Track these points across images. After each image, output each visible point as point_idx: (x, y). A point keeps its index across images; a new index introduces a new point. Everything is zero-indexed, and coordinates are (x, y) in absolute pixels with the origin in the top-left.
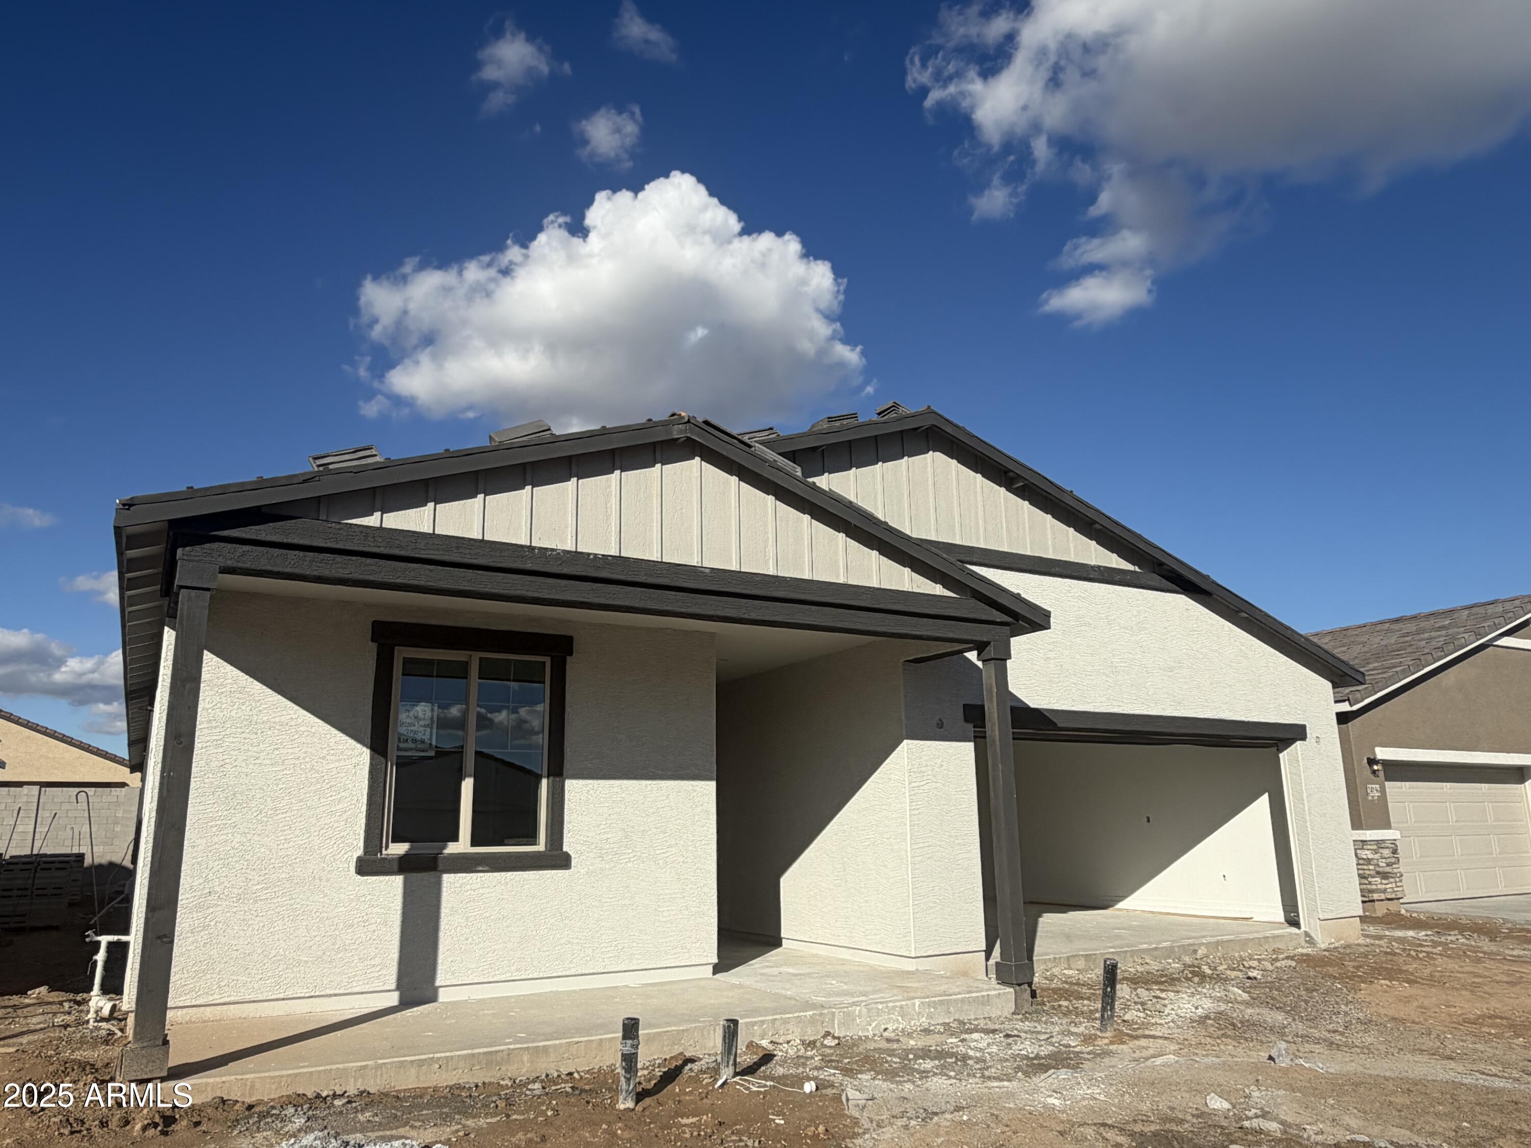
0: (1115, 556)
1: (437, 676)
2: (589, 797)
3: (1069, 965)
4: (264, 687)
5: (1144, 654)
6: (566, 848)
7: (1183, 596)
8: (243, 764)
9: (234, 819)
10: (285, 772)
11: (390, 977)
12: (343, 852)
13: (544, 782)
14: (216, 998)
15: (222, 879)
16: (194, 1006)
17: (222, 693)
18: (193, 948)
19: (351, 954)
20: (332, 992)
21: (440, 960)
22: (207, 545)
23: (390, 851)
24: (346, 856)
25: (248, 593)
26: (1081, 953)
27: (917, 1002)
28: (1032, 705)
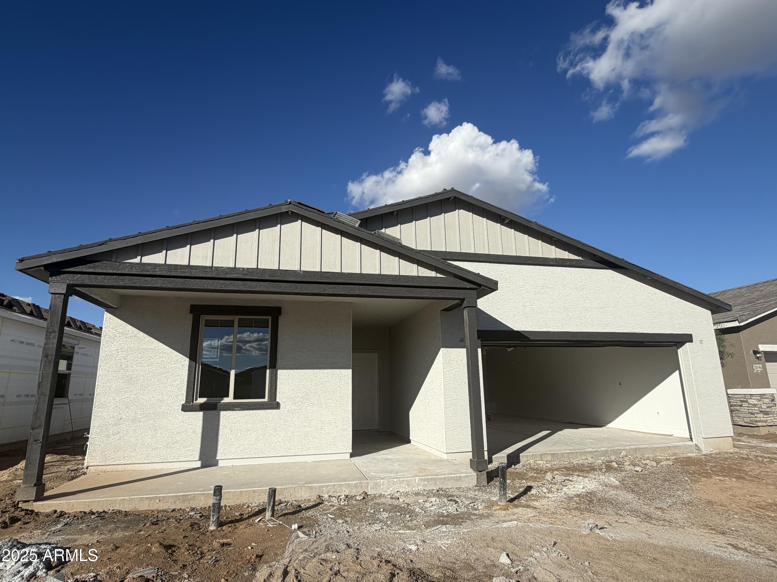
0: (567, 253)
1: (220, 327)
2: (289, 377)
3: (541, 458)
4: (145, 334)
5: (585, 301)
6: (278, 400)
7: (610, 271)
8: (135, 366)
9: (131, 389)
10: (153, 369)
11: (197, 455)
12: (177, 402)
13: (268, 371)
14: (122, 462)
15: (126, 413)
16: (113, 465)
17: (127, 337)
18: (113, 441)
19: (179, 445)
20: (171, 461)
21: (219, 448)
22: (62, 276)
23: (197, 402)
24: (178, 404)
25: (138, 296)
26: (549, 452)
27: (417, 479)
28: (515, 329)
